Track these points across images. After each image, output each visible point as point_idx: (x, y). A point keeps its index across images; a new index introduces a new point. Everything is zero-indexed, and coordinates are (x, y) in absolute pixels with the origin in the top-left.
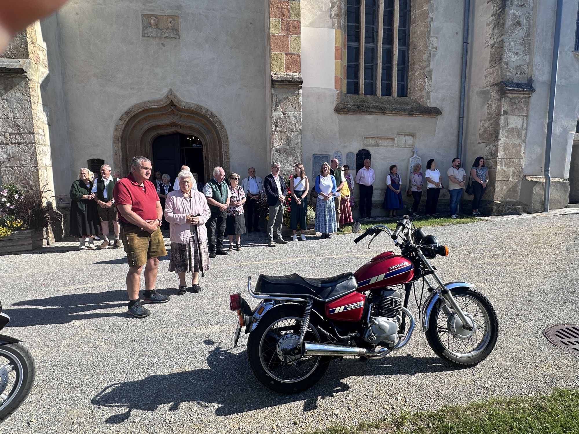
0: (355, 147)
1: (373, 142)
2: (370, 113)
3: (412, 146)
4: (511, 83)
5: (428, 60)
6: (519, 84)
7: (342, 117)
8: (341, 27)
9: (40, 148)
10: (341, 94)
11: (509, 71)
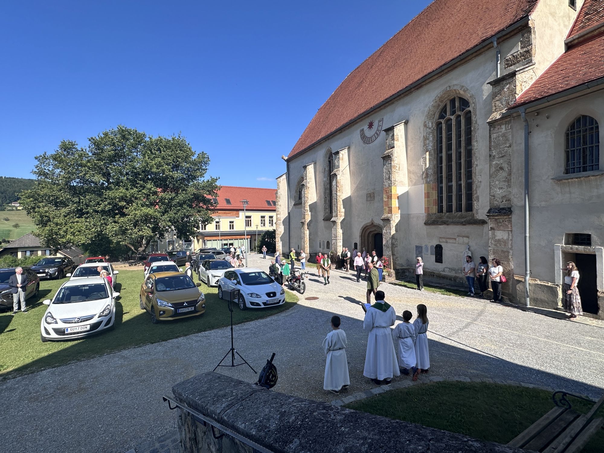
0: (435, 243)
1: (444, 240)
3: (468, 244)
4: (496, 209)
5: (476, 190)
6: (503, 209)
7: (428, 227)
8: (427, 183)
9: (338, 241)
10: (429, 215)
11: (496, 201)
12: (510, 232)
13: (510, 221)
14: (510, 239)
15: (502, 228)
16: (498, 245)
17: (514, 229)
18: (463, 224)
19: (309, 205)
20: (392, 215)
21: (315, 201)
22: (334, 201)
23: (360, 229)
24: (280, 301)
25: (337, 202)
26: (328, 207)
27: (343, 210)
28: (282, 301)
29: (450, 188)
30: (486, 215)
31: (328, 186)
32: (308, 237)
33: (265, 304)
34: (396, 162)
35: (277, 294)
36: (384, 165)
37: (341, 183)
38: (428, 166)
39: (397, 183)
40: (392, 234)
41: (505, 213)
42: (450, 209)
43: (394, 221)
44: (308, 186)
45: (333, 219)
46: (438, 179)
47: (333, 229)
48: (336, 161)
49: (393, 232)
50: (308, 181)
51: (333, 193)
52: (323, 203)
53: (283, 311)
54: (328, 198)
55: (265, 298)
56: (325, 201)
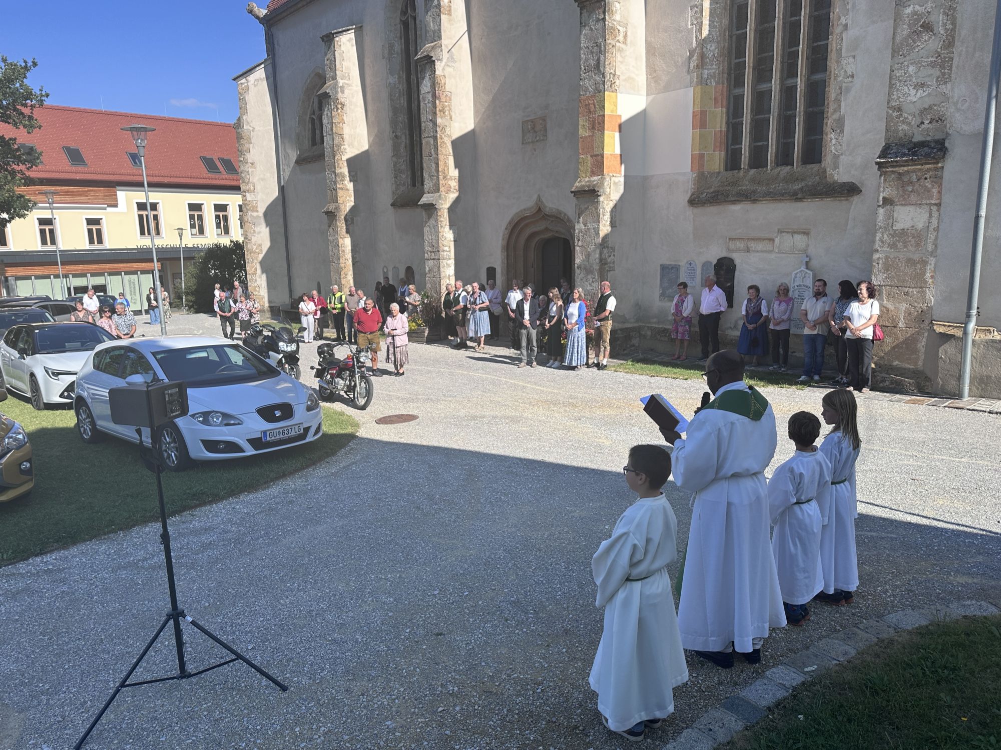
0: (714, 253)
1: (740, 245)
2: (734, 202)
3: (805, 251)
4: (903, 146)
5: (838, 101)
6: (922, 144)
7: (698, 211)
8: (702, 82)
9: (443, 263)
10: (702, 178)
11: (903, 122)
12: (934, 208)
13: (938, 179)
14: (931, 229)
15: (913, 198)
16: (900, 245)
17: (946, 199)
18: (796, 197)
19: (350, 161)
20: (603, 179)
21: (366, 147)
22: (427, 143)
23: (503, 228)
24: (307, 430)
25: (436, 148)
26: (403, 167)
27: (454, 173)
28: (312, 430)
29: (761, 100)
30: (877, 163)
31: (403, 102)
32: (349, 255)
33: (255, 443)
34: (617, 17)
35: (295, 408)
36: (582, 25)
37: (448, 88)
38: (705, 32)
39: (617, 82)
40: (602, 234)
41: (927, 155)
42: (757, 159)
43: (608, 197)
44: (341, 100)
45: (425, 199)
46: (729, 74)
47: (426, 229)
48: (429, 18)
49: (605, 228)
50: (341, 82)
51: (423, 119)
52: (390, 153)
53: (320, 459)
54: (404, 140)
55: (258, 426)
56: (396, 148)
